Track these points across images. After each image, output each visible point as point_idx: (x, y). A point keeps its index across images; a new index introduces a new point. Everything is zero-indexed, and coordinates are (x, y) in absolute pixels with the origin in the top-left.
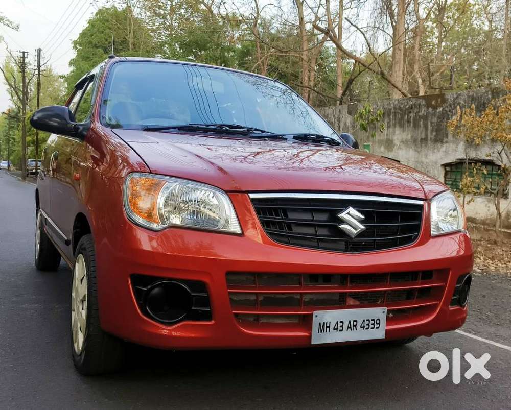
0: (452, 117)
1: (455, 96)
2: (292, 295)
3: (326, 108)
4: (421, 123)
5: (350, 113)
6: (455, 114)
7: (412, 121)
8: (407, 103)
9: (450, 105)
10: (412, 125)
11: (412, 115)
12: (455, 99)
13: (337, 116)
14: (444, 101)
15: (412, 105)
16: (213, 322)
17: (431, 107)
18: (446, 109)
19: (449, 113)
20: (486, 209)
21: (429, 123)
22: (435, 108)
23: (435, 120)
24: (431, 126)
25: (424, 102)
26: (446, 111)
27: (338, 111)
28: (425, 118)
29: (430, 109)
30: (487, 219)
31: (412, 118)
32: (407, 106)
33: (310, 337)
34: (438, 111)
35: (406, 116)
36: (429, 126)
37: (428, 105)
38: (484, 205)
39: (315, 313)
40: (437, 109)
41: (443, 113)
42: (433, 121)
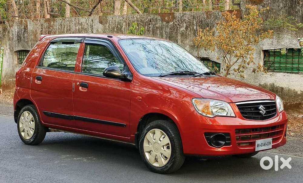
0: (180, 29)
1: (182, 15)
2: (247, 136)
3: (81, 18)
4: (158, 31)
5: (101, 22)
6: (182, 27)
7: (151, 30)
8: (147, 18)
9: (178, 21)
10: (151, 33)
11: (151, 26)
12: (181, 17)
13: (89, 24)
14: (174, 18)
15: (150, 19)
16: (231, 146)
17: (165, 21)
18: (176, 23)
19: (178, 26)
21: (164, 32)
22: (168, 22)
23: (168, 30)
24: (166, 34)
25: (159, 18)
26: (176, 24)
27: (91, 20)
28: (161, 28)
29: (164, 23)
31: (151, 28)
32: (147, 20)
33: (255, 149)
34: (170, 24)
35: (147, 26)
36: (164, 34)
37: (163, 20)
39: (256, 141)
40: (169, 23)
41: (173, 26)
42: (167, 31)
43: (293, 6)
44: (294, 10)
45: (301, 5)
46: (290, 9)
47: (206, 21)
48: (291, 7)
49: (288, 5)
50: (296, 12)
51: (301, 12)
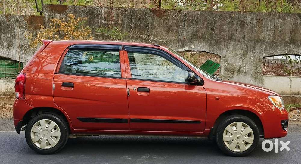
20: (6, 86)
30: (7, 92)
38: (5, 84)
43: (93, 17)
44: (93, 21)
45: (99, 18)
46: (91, 20)
47: (6, 24)
48: (91, 18)
49: (88, 16)
50: (96, 23)
51: (100, 23)
